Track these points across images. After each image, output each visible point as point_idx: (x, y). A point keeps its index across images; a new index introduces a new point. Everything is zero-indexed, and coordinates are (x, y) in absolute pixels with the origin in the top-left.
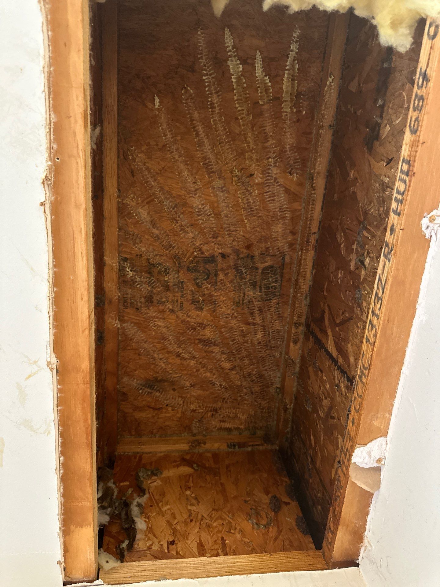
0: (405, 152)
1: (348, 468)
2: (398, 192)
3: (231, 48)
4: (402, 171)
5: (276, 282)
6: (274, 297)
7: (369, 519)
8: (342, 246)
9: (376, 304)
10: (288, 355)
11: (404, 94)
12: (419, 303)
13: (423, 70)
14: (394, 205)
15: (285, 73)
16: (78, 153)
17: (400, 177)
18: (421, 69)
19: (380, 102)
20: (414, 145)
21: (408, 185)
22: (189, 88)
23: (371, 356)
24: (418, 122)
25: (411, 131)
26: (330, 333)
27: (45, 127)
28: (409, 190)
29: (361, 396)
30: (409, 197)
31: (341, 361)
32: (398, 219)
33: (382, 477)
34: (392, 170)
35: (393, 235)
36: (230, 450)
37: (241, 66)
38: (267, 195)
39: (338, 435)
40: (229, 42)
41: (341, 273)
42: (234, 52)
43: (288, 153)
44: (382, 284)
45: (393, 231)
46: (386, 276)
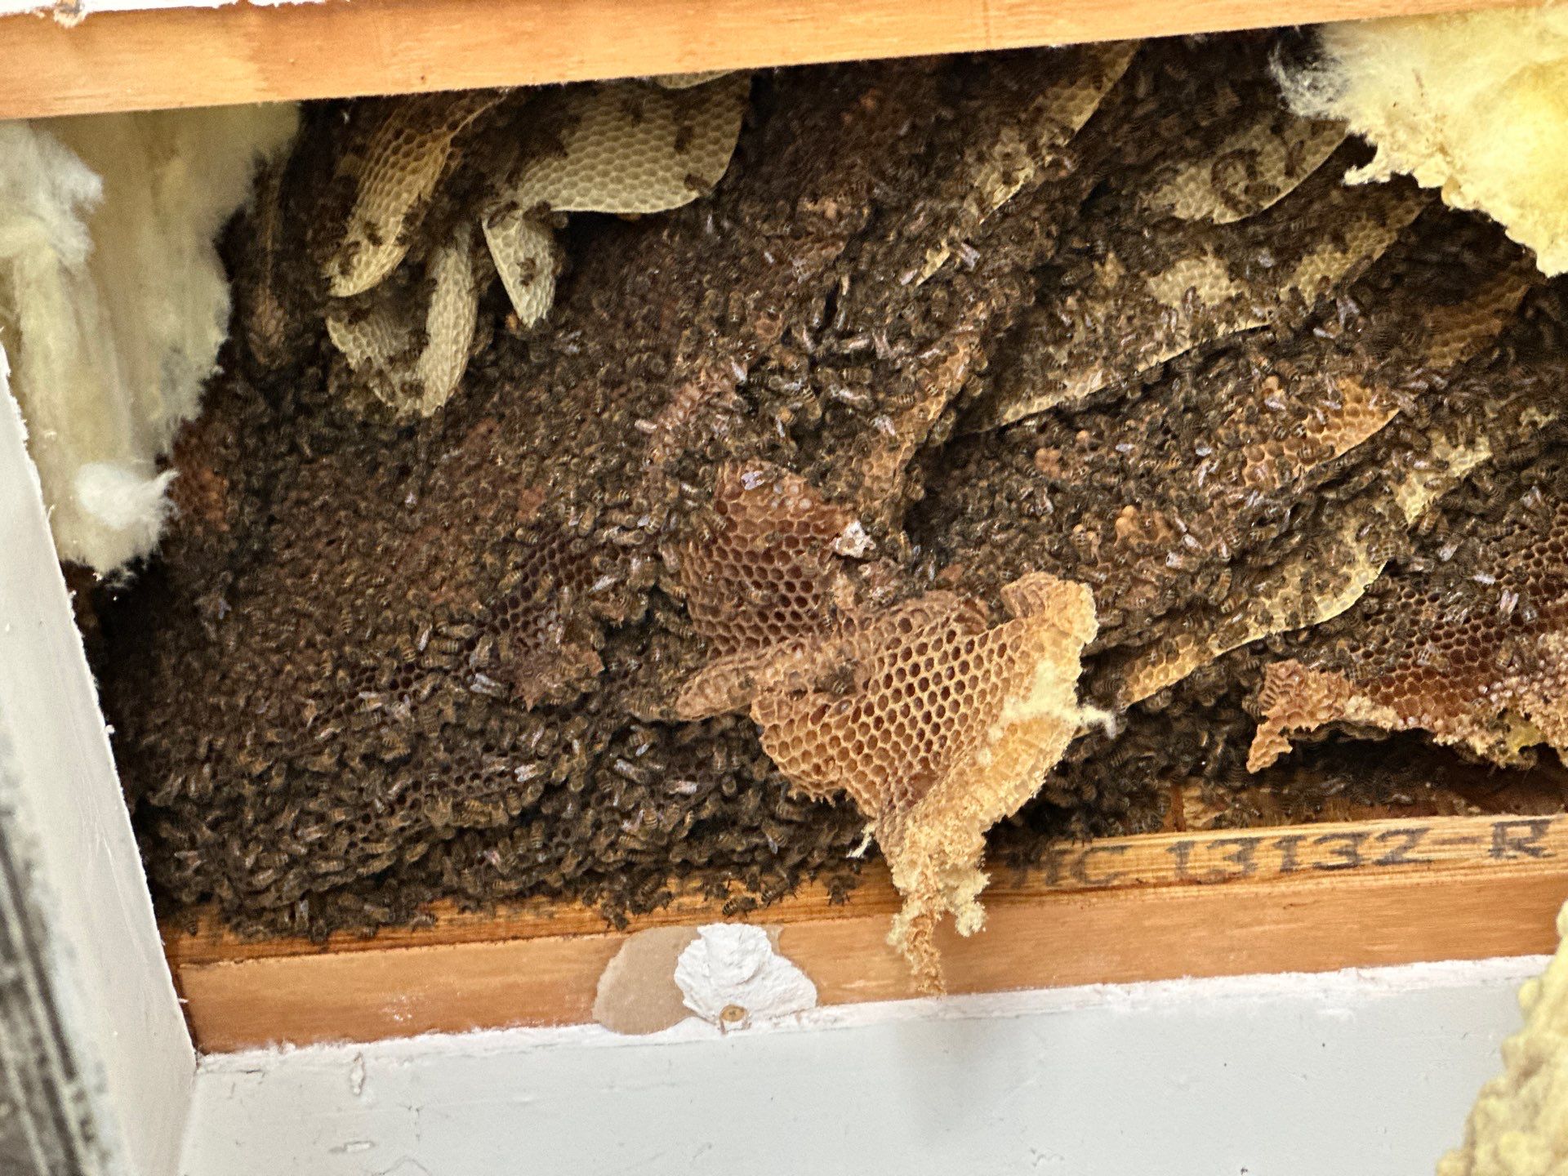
44: (1405, 848)
46: (1442, 856)
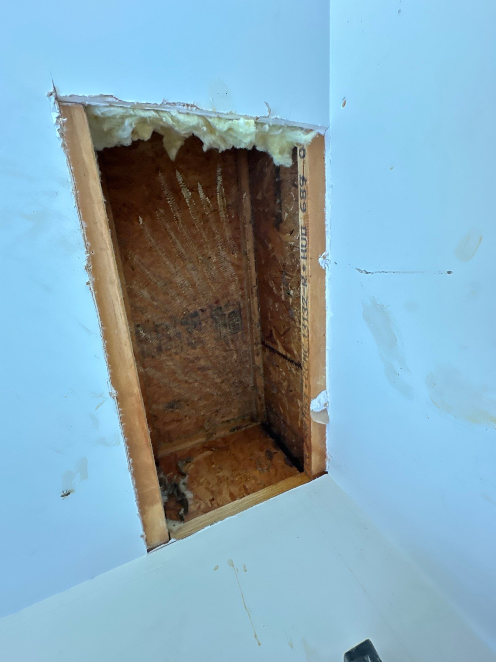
0: (301, 223)
1: (309, 415)
2: (302, 246)
3: (181, 182)
4: (302, 234)
5: (238, 321)
6: (238, 331)
7: (327, 443)
8: (274, 288)
9: (304, 313)
10: (255, 364)
11: (292, 193)
12: (327, 307)
13: (302, 176)
14: (302, 254)
15: (217, 195)
16: (106, 246)
17: (301, 237)
18: (300, 176)
19: (278, 201)
20: (306, 218)
21: (307, 241)
22: (160, 210)
23: (308, 344)
24: (305, 204)
25: (302, 210)
26: (278, 342)
27: (81, 230)
28: (308, 244)
29: (307, 369)
30: (309, 248)
31: (289, 355)
32: (306, 262)
33: (329, 414)
34: (295, 237)
35: (305, 271)
36: (232, 433)
37: (190, 192)
38: (221, 269)
39: (297, 400)
40: (180, 179)
41: (277, 305)
42: (184, 185)
43: (229, 241)
44: (305, 301)
45: (305, 268)
46: (306, 295)
